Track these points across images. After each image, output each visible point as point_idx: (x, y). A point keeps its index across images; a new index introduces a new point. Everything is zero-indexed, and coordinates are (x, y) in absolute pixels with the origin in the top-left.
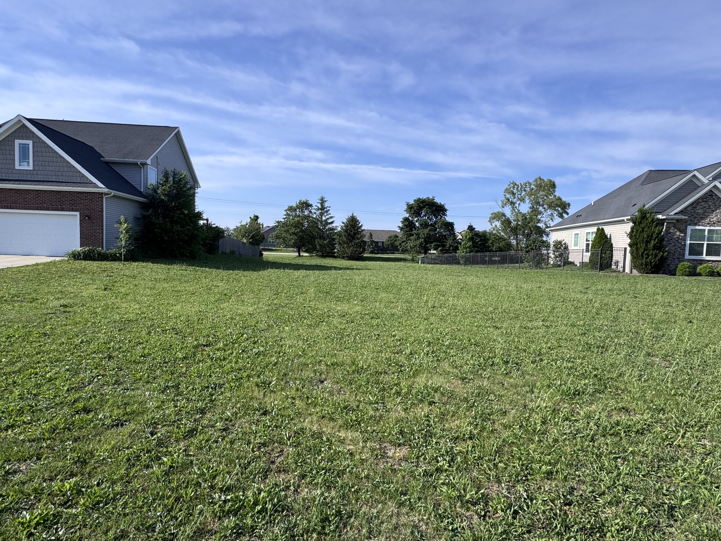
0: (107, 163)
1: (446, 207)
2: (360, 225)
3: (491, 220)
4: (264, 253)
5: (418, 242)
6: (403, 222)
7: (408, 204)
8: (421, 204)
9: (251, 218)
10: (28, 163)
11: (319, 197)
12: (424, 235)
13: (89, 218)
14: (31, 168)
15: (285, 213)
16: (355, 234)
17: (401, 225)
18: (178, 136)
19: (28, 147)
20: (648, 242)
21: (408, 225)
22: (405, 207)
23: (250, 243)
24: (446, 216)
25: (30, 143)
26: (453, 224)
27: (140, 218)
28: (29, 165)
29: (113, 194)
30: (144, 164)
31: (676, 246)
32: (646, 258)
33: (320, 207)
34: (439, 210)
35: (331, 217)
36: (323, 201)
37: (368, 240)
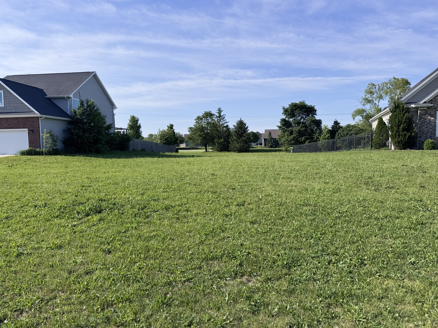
0: (49, 99)
1: (316, 108)
2: (246, 127)
3: (354, 116)
4: (179, 151)
5: (291, 137)
6: (281, 122)
7: (284, 108)
8: (294, 108)
9: (168, 126)
10: (2, 103)
11: (217, 109)
12: (296, 131)
13: (33, 132)
14: (3, 106)
15: (196, 121)
16: (242, 133)
17: (279, 125)
18: (95, 77)
19: (1, 94)
20: (399, 126)
21: (285, 124)
22: (282, 111)
23: (164, 143)
24: (315, 115)
25: (2, 91)
26: (321, 121)
27: (66, 130)
28: (2, 104)
29: (44, 117)
30: (69, 98)
31: (428, 127)
32: (399, 138)
33: (218, 115)
34: (310, 110)
35: (226, 122)
36: (220, 111)
37: (268, 138)
